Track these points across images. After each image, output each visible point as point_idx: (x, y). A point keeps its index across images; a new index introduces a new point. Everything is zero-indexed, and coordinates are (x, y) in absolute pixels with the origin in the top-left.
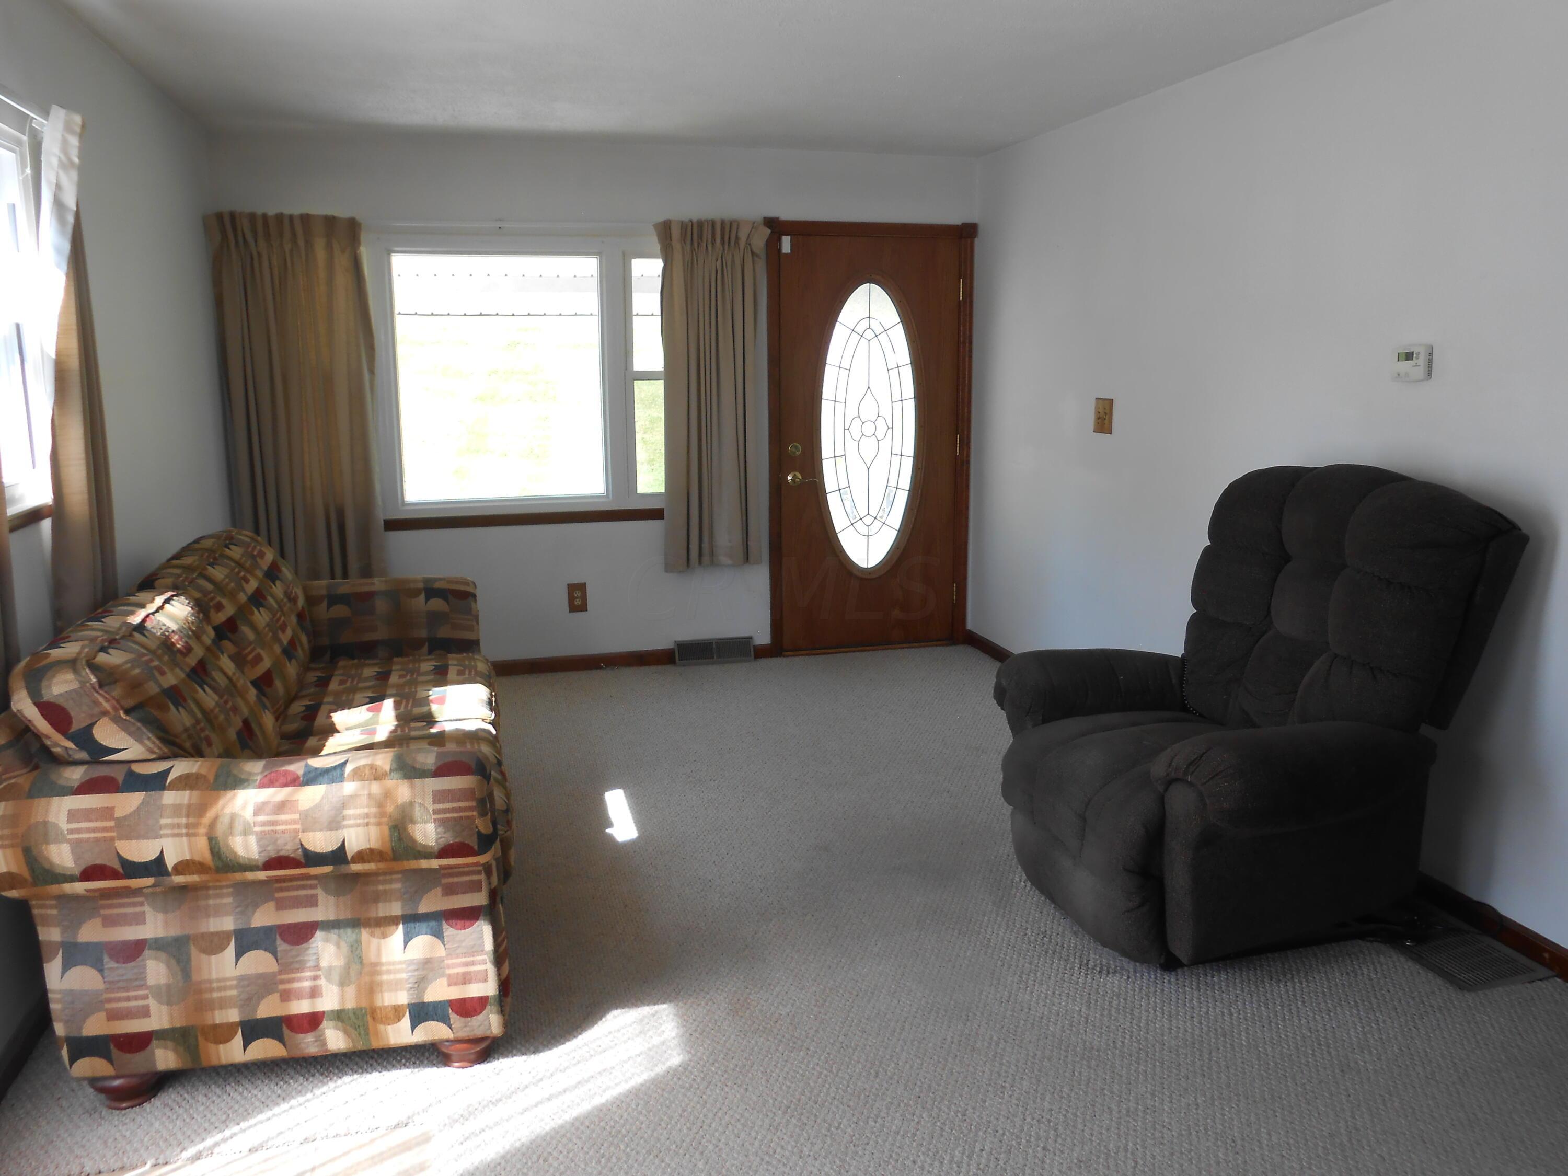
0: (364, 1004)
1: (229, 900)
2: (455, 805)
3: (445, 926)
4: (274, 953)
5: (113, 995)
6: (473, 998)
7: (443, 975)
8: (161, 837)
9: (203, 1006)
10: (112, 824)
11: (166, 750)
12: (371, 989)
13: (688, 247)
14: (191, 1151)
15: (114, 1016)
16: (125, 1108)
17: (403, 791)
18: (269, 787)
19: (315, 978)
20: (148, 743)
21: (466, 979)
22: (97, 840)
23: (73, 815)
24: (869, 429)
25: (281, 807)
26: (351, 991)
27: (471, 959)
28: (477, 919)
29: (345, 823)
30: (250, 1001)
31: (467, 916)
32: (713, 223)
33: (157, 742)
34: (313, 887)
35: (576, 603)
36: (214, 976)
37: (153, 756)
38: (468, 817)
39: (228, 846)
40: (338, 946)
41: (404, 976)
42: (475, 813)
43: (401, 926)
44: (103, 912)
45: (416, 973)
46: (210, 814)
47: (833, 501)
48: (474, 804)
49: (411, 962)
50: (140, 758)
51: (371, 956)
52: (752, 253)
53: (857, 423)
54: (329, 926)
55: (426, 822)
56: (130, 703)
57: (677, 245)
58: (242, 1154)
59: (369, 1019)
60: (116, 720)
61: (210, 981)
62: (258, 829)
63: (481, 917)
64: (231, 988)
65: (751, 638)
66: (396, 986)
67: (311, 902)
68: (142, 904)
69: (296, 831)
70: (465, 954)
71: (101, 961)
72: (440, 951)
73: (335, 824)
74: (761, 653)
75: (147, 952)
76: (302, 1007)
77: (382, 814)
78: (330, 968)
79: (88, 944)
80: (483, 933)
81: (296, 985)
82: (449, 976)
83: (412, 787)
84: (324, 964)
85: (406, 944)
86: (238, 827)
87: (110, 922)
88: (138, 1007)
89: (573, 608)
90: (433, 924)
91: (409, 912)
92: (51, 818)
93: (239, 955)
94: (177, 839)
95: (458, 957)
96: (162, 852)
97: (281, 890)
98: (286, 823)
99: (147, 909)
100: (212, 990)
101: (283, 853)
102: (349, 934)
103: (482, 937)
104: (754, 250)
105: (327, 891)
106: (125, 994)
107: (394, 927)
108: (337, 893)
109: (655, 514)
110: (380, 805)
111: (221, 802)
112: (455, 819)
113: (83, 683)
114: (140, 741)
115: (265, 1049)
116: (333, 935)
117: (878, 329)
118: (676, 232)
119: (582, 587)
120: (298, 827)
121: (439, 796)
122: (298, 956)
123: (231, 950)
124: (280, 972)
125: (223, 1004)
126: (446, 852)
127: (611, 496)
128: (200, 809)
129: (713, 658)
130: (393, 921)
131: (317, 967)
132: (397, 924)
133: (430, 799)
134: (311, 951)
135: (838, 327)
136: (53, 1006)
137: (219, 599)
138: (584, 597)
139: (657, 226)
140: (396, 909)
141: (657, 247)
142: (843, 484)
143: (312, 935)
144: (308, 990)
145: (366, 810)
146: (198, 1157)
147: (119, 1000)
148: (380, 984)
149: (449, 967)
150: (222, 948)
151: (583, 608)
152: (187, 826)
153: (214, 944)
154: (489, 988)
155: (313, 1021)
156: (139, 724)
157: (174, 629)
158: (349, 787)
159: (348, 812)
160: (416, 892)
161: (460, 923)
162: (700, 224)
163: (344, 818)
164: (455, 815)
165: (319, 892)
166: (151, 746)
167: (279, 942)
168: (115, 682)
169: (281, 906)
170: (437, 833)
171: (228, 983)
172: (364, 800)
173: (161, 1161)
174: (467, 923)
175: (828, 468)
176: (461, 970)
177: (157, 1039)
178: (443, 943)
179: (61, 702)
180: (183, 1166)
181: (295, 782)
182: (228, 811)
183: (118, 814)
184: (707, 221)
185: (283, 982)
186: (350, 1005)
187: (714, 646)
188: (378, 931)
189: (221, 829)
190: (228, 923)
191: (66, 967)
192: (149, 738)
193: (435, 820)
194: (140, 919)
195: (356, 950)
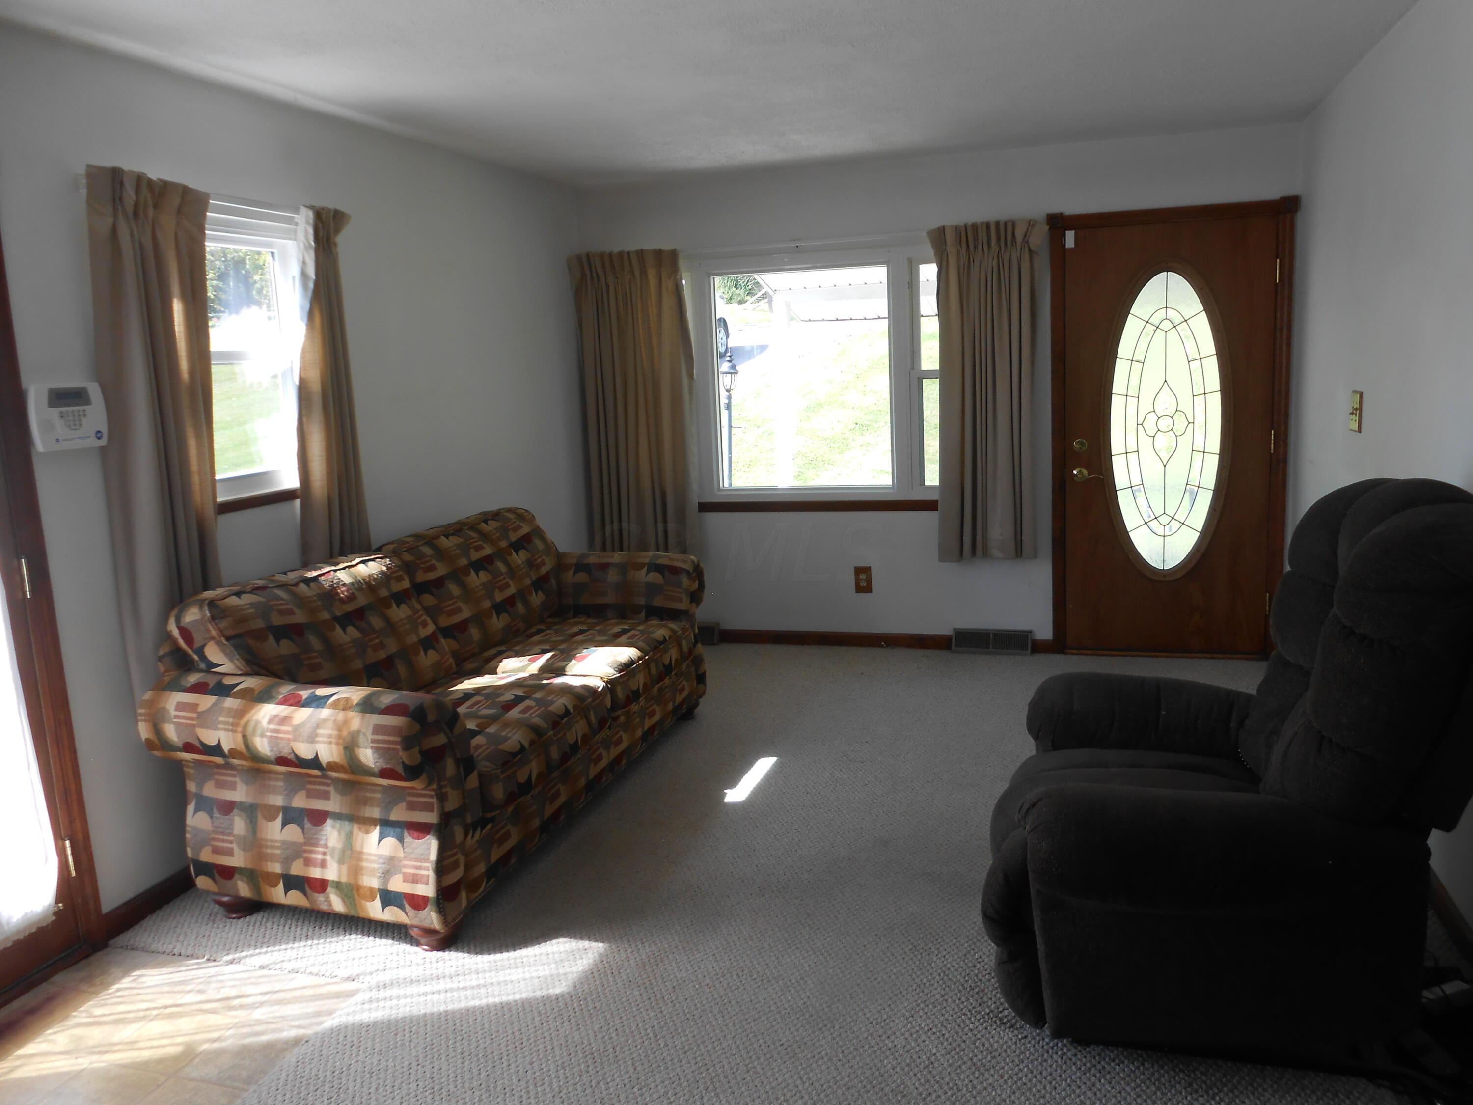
0: (352, 881)
1: (280, 784)
2: (386, 738)
3: (406, 834)
4: (303, 828)
5: (216, 836)
6: (419, 896)
7: (400, 872)
8: (218, 729)
9: (261, 857)
10: (195, 715)
11: (249, 669)
12: (356, 871)
13: (964, 250)
14: (230, 957)
15: (216, 851)
16: (234, 918)
17: (356, 721)
18: (282, 705)
19: (324, 854)
20: (237, 662)
21: (415, 879)
22: (187, 725)
23: (180, 706)
24: (1164, 424)
25: (285, 720)
26: (345, 868)
27: (419, 864)
28: (428, 834)
29: (317, 739)
30: (287, 861)
31: (421, 829)
32: (988, 225)
33: (243, 662)
34: (328, 785)
35: (861, 585)
36: (269, 837)
37: (240, 673)
38: (393, 749)
39: (253, 743)
40: (339, 832)
41: (376, 866)
42: (399, 747)
43: (378, 827)
44: (217, 777)
45: (383, 866)
46: (245, 719)
47: (1124, 500)
48: (398, 739)
49: (380, 856)
50: (230, 672)
51: (358, 847)
52: (1030, 250)
53: (1152, 418)
54: (338, 816)
55: (366, 748)
56: (230, 633)
57: (951, 250)
58: (254, 968)
59: (355, 892)
60: (219, 643)
61: (267, 841)
62: (268, 734)
63: (432, 833)
64: (277, 848)
65: (1030, 632)
66: (372, 872)
67: (326, 796)
68: (235, 776)
69: (289, 739)
70: (417, 860)
71: (212, 810)
72: (401, 854)
73: (312, 739)
74: (1038, 648)
75: (236, 811)
76: (316, 873)
77: (339, 737)
78: (334, 849)
79: (207, 797)
80: (430, 846)
81: (314, 856)
82: (404, 874)
83: (363, 719)
84: (330, 844)
85: (380, 841)
86: (259, 732)
87: (220, 785)
88: (227, 847)
89: (859, 589)
90: (398, 830)
91: (383, 817)
92: (168, 707)
93: (284, 824)
94: (227, 733)
95: (410, 860)
96: (219, 741)
97: (310, 783)
98: (285, 732)
99: (237, 780)
100: (267, 847)
101: (282, 755)
102: (346, 825)
103: (429, 849)
104: (1032, 248)
105: (336, 790)
106: (222, 837)
107: (373, 827)
108: (342, 793)
109: (929, 506)
110: (339, 729)
111: (253, 711)
112: (384, 748)
113: (204, 616)
114: (231, 660)
115: (295, 898)
116: (338, 824)
117: (1177, 319)
118: (950, 237)
119: (867, 570)
120: (290, 736)
121: (378, 729)
122: (315, 834)
123: (279, 821)
124: (305, 844)
125: (273, 858)
126: (384, 773)
127: (895, 488)
128: (240, 714)
129: (988, 648)
130: (373, 822)
131: (326, 846)
132: (376, 825)
133: (370, 730)
134: (323, 833)
135: (1130, 320)
136: (187, 836)
137: (434, 562)
138: (869, 581)
139: (931, 233)
140: (375, 813)
141: (931, 252)
142: (1136, 481)
143: (325, 821)
144: (319, 861)
145: (330, 732)
146: (232, 962)
147: (223, 841)
148: (362, 868)
149: (405, 866)
150: (274, 818)
151: (868, 589)
152: (232, 724)
153: (270, 813)
154: (428, 890)
155: (322, 885)
156: (232, 649)
157: (347, 583)
158: (325, 713)
159: (321, 731)
160: (390, 803)
161: (416, 834)
162: (975, 227)
163: (317, 735)
164: (385, 746)
165: (331, 789)
166: (239, 665)
167: (306, 821)
168: (224, 617)
169: (311, 795)
170: (374, 759)
171: (276, 844)
172: (330, 724)
173: (212, 958)
174: (421, 835)
175: (1118, 465)
176: (412, 871)
177: (240, 874)
178: (403, 846)
179: (189, 627)
180: (221, 965)
181: (299, 703)
182: (255, 718)
183: (200, 709)
184: (982, 224)
185: (306, 851)
186: (344, 879)
187: (991, 637)
188: (363, 827)
189: (250, 729)
190: (277, 800)
191: (196, 810)
192: (237, 660)
193: (372, 747)
194: (232, 787)
195: (349, 836)
